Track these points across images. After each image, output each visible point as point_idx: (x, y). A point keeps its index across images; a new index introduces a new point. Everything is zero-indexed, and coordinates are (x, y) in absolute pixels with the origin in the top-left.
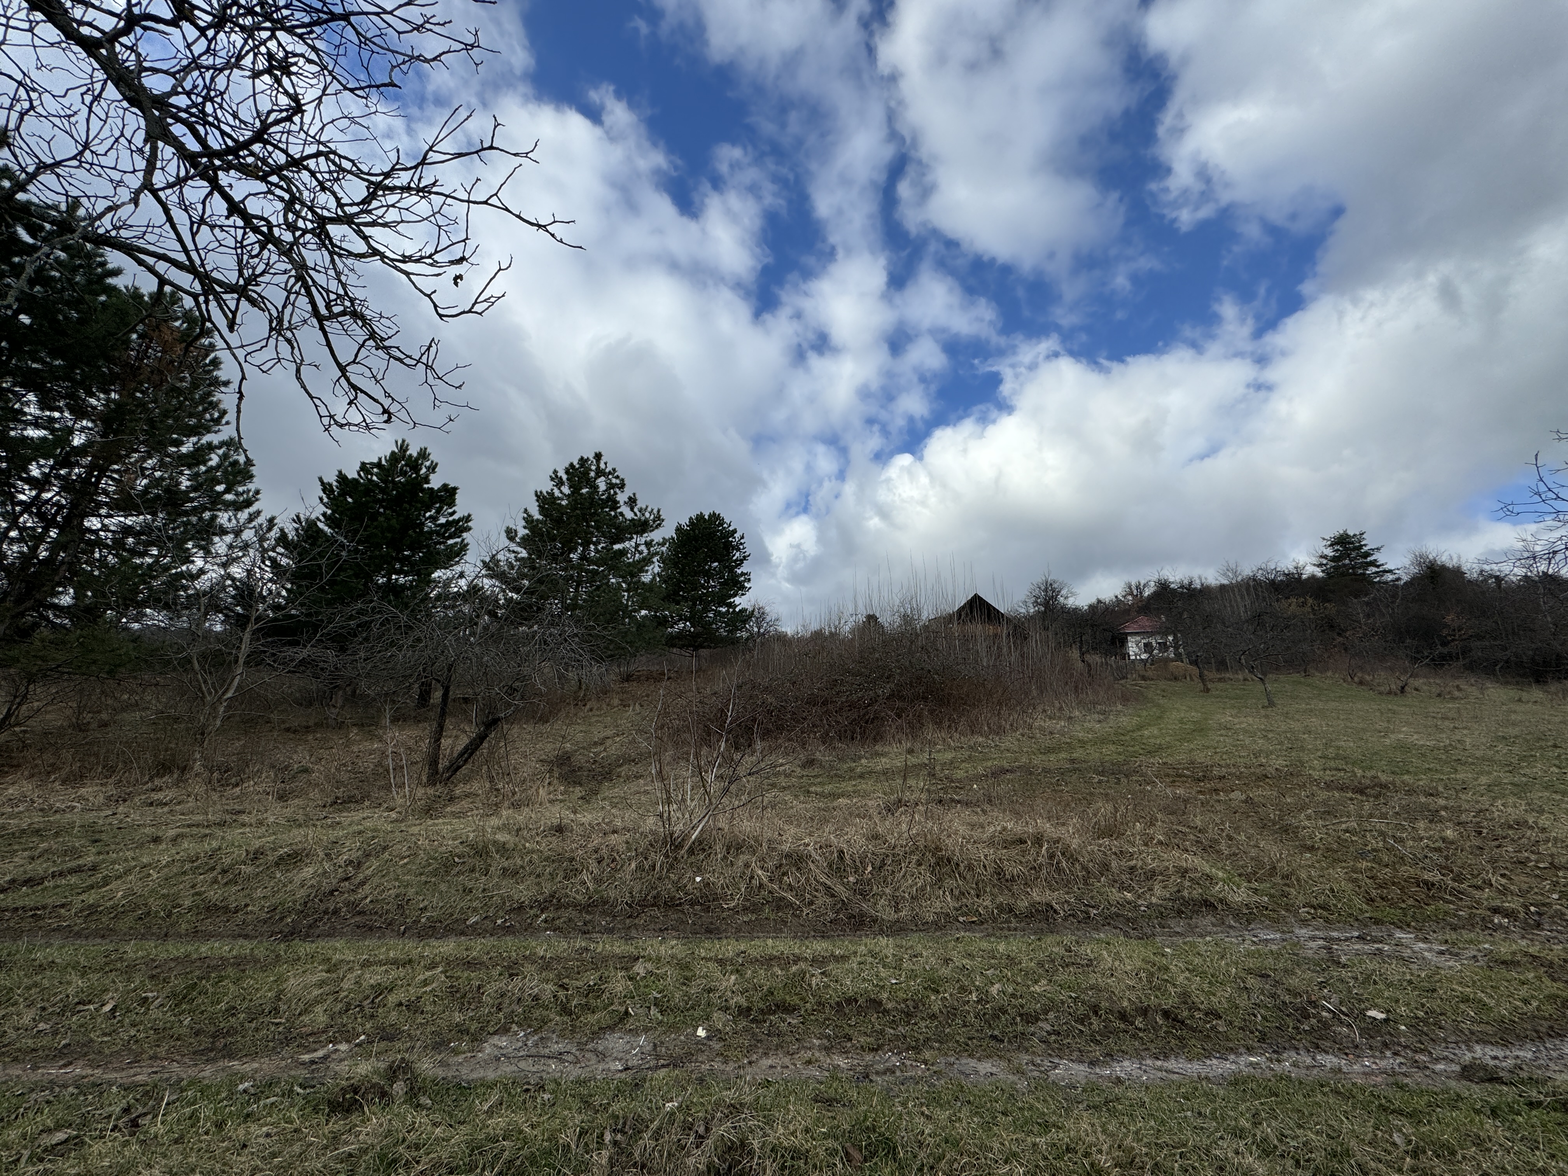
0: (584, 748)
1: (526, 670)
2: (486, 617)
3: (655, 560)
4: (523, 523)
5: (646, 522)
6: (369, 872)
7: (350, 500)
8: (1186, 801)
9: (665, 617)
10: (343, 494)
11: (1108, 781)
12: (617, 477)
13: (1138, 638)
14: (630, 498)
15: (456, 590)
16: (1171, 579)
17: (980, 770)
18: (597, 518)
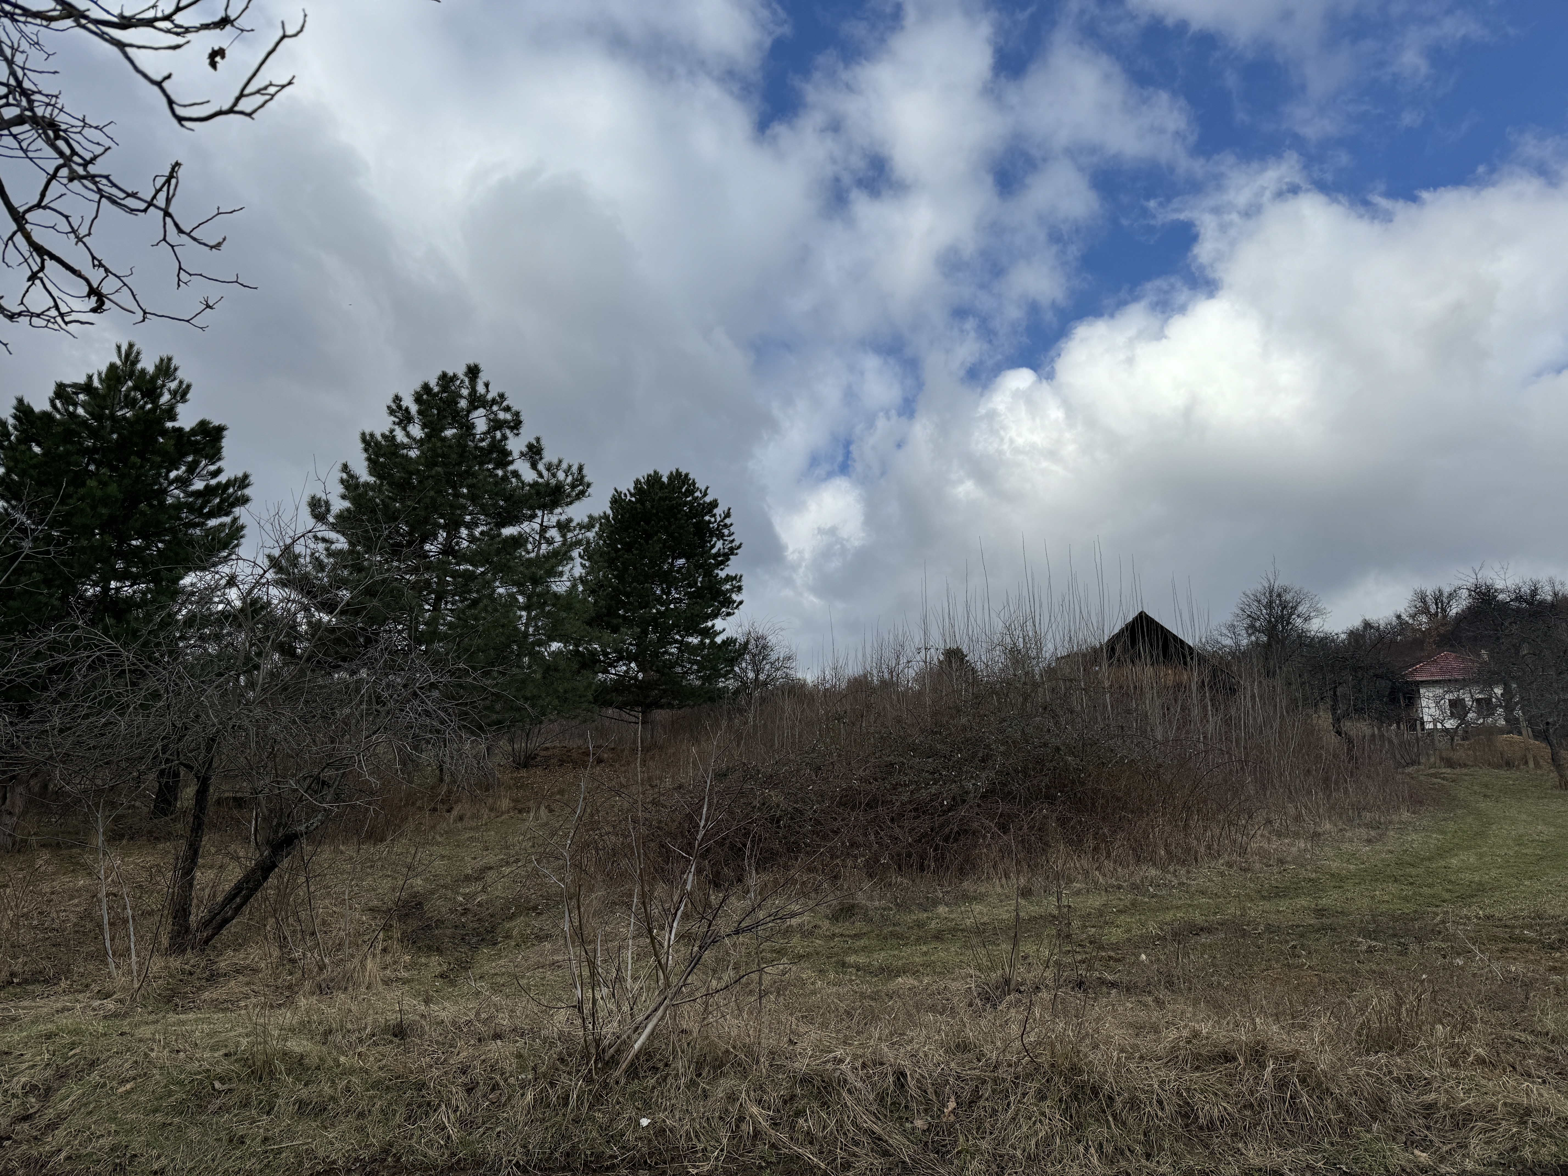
0: (445, 887)
1: (346, 749)
2: (276, 656)
3: (575, 554)
4: (341, 489)
5: (559, 488)
6: (65, 1106)
7: (37, 450)
8: (1527, 985)
9: (593, 653)
10: (26, 439)
11: (1384, 950)
12: (508, 409)
13: (1439, 691)
14: (530, 446)
15: (221, 607)
16: (1499, 585)
17: (1153, 928)
18: (470, 481)
